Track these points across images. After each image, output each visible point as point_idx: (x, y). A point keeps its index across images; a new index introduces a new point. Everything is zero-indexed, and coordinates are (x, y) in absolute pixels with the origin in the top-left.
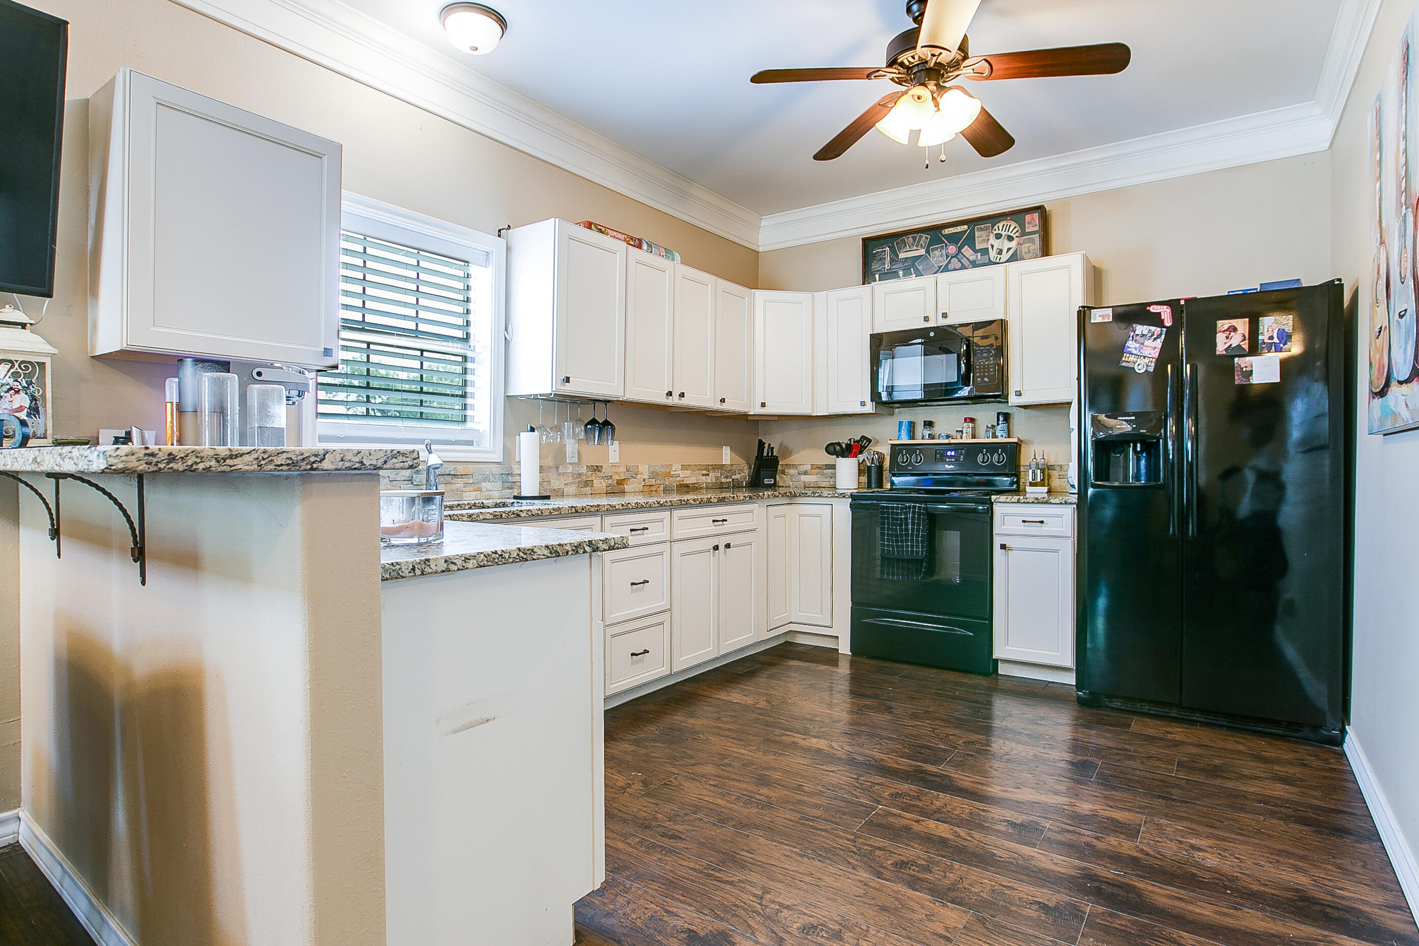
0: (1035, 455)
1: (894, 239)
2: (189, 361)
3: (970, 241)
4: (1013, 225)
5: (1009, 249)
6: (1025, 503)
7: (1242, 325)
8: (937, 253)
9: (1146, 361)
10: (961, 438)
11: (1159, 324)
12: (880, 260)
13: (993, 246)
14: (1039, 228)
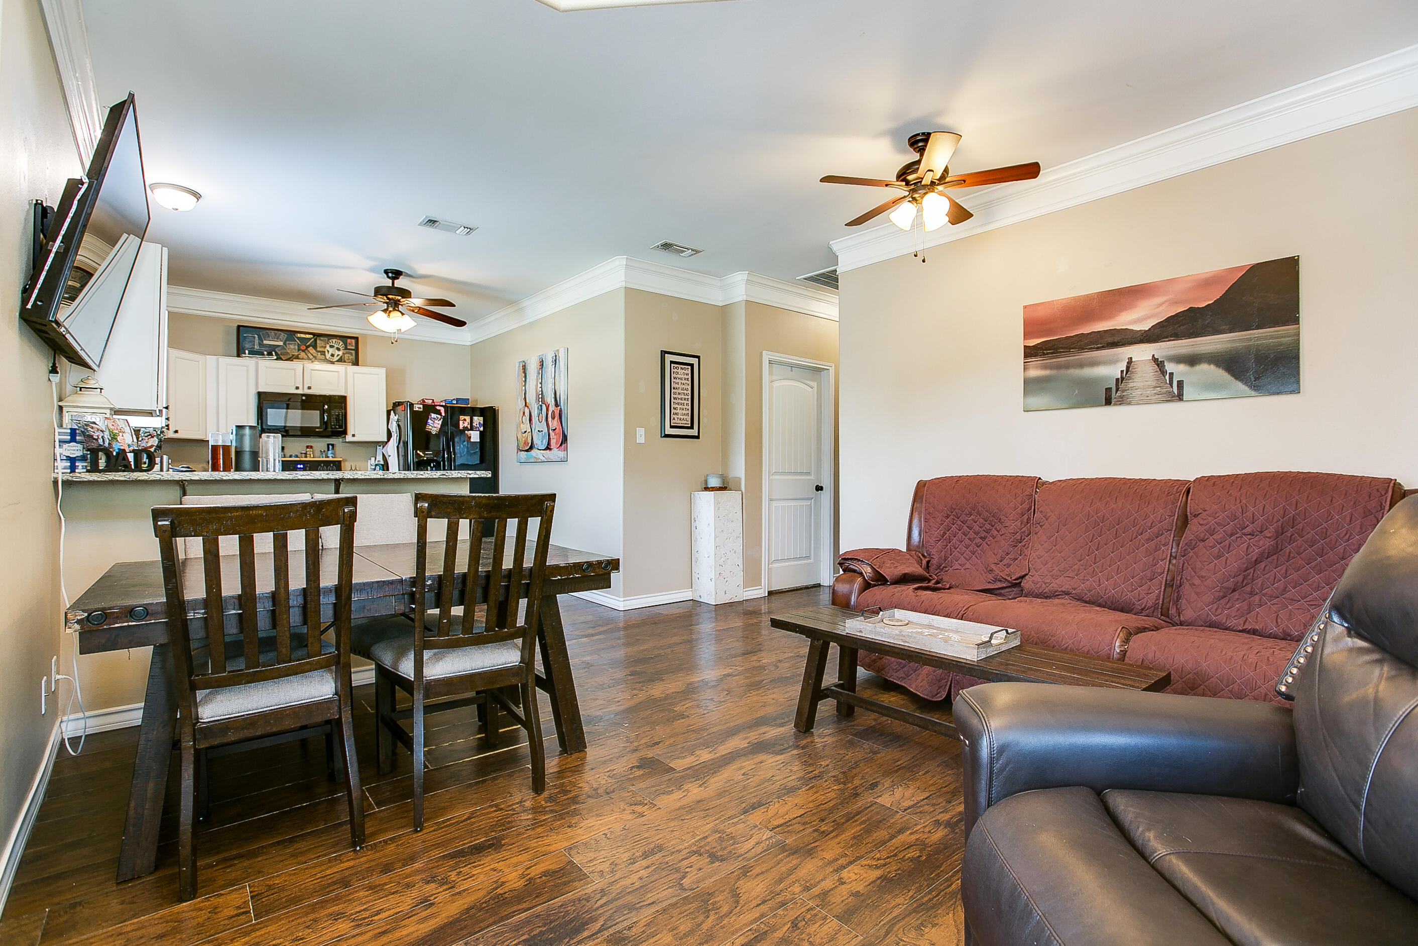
1: (262, 331)
2: (248, 427)
3: (315, 346)
4: (341, 343)
5: (338, 355)
7: (468, 418)
8: (292, 347)
9: (436, 429)
10: (306, 457)
11: (440, 414)
12: (251, 342)
13: (328, 351)
14: (354, 348)
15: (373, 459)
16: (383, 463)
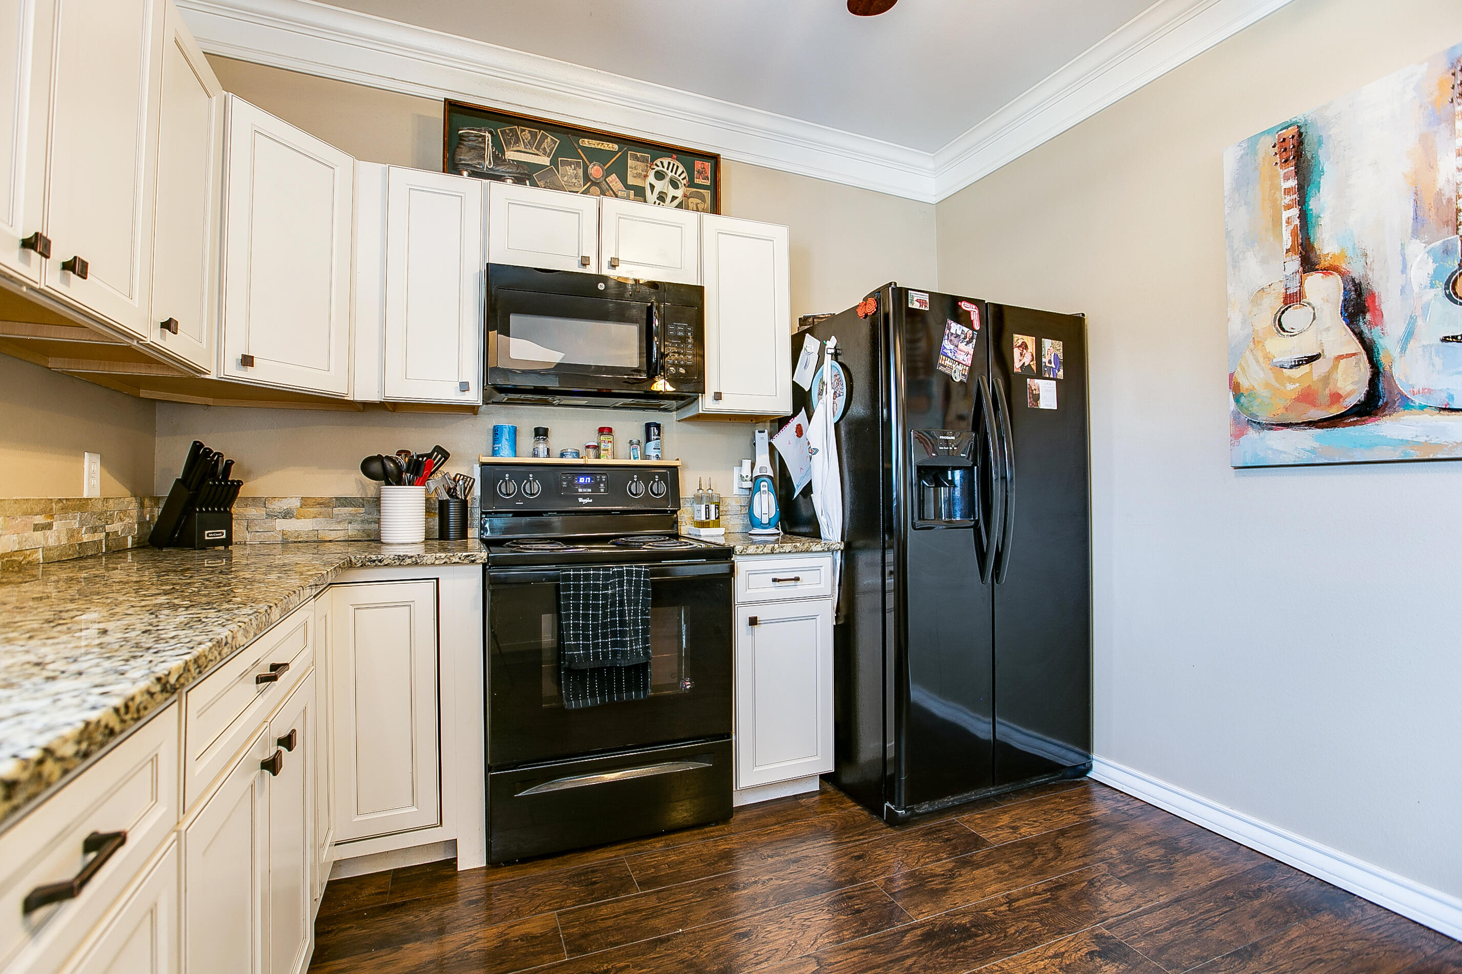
0: (700, 485)
1: (499, 121)
3: (621, 169)
4: (681, 168)
5: (674, 198)
6: (780, 553)
8: (570, 170)
9: (960, 367)
10: (598, 457)
11: (970, 325)
12: (474, 148)
13: (652, 187)
14: (708, 183)
15: (747, 464)
16: (771, 474)
